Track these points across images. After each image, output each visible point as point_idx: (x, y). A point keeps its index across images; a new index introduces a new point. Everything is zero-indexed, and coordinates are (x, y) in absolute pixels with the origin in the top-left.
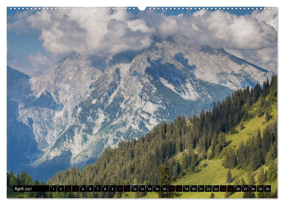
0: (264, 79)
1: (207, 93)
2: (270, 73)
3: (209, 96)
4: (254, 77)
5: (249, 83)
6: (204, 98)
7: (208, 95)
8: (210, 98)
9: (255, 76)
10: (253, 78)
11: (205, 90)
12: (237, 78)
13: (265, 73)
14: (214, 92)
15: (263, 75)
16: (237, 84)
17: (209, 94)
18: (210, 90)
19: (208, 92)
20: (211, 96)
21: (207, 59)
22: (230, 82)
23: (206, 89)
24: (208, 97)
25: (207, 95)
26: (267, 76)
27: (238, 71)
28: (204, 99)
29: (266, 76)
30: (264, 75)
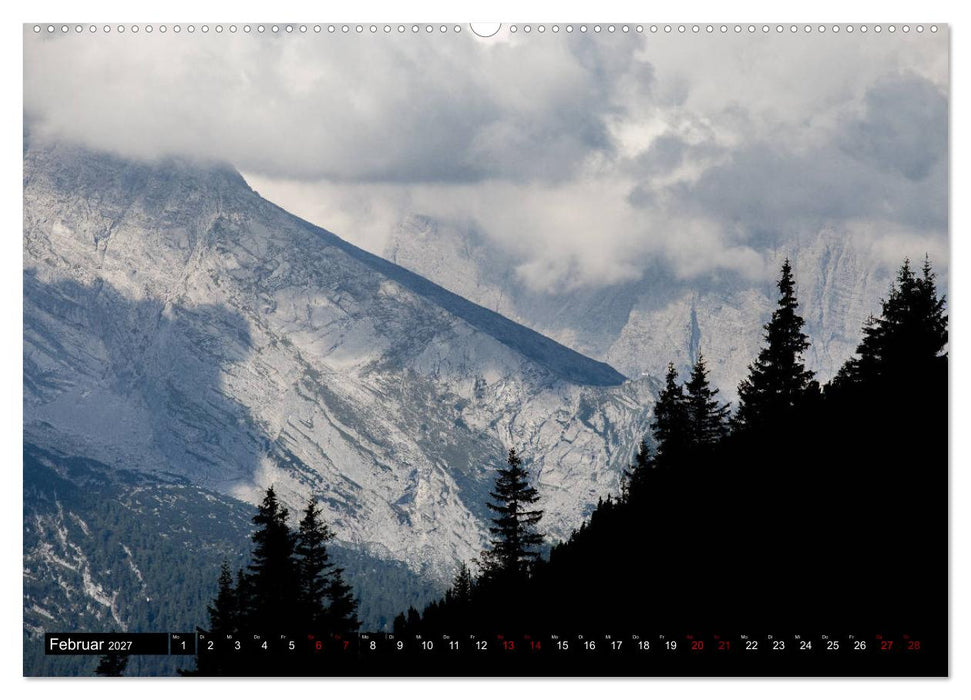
0: (578, 443)
1: (81, 559)
2: (633, 392)
3: (92, 590)
4: (493, 424)
5: (448, 478)
6: (53, 610)
7: (87, 577)
8: (105, 602)
9: (507, 419)
10: (483, 436)
11: (62, 535)
12: (352, 433)
13: (590, 393)
14: (144, 553)
15: (574, 409)
16: (345, 487)
17: (93, 572)
18: (108, 535)
19: (89, 550)
20: (109, 585)
21: (88, 258)
22: (282, 464)
23: (68, 523)
24: (89, 599)
25: (77, 581)
26: (608, 425)
27: (354, 375)
28: (47, 614)
29: (596, 419)
30: (586, 412)
